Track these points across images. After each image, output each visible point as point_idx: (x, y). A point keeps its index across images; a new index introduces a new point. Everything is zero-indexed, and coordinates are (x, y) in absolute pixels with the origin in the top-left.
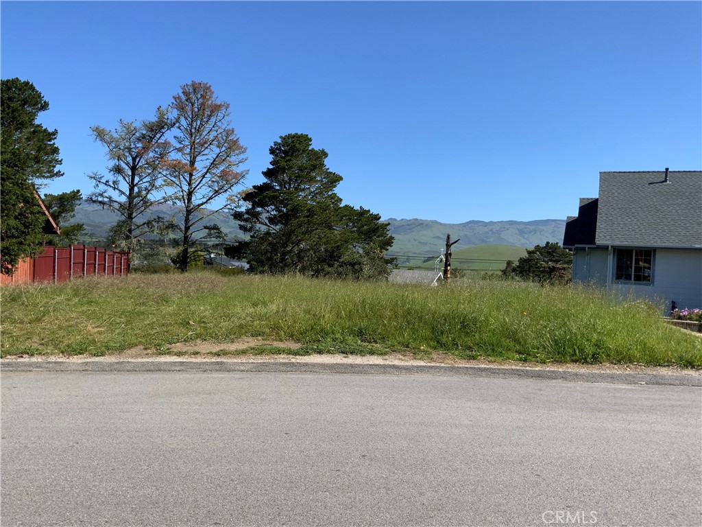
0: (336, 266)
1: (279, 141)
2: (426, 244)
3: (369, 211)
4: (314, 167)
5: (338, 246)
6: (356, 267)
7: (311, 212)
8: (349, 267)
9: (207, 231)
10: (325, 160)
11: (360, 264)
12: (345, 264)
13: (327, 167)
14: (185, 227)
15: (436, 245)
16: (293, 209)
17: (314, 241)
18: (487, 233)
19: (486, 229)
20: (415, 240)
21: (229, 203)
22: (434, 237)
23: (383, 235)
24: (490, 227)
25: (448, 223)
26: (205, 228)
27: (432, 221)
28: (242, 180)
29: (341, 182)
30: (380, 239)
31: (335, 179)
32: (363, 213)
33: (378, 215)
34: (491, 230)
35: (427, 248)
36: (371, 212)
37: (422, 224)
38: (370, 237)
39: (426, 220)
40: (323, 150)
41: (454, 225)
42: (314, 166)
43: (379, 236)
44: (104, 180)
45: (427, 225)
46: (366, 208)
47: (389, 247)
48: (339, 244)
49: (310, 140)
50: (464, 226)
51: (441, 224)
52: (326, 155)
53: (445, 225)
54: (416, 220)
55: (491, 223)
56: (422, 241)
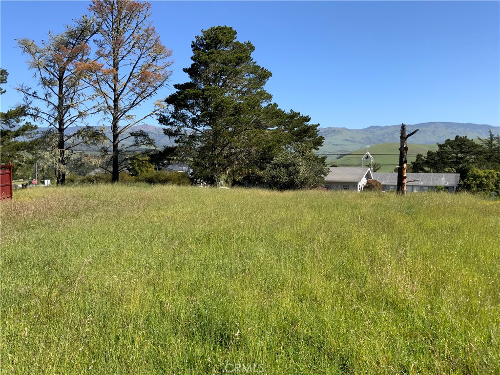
0: (268, 168)
1: (201, 35)
2: (338, 145)
3: (299, 113)
4: (240, 61)
5: (270, 147)
6: (291, 169)
7: (238, 110)
8: (283, 170)
9: (133, 138)
10: (252, 53)
11: (294, 165)
12: (279, 166)
13: (253, 61)
14: (114, 135)
15: (346, 146)
16: (218, 107)
17: (243, 143)
18: (384, 135)
19: (383, 132)
20: (330, 143)
21: (157, 108)
22: (344, 140)
23: (314, 135)
24: (386, 131)
25: (353, 129)
26: (132, 134)
27: (342, 128)
28: (166, 82)
29: (270, 78)
30: (311, 139)
31: (263, 76)
32: (293, 115)
33: (308, 116)
34: (386, 133)
35: (339, 148)
36: (301, 115)
37: (334, 131)
38: (301, 138)
39: (338, 128)
40: (249, 43)
41: (358, 130)
42: (239, 59)
43: (309, 137)
44: (31, 92)
45: (338, 131)
46: (296, 111)
47: (319, 147)
48: (271, 144)
49: (235, 33)
50: (366, 131)
51: (348, 130)
52: (252, 48)
53: (351, 130)
54: (330, 128)
55: (387, 127)
56: (335, 143)
